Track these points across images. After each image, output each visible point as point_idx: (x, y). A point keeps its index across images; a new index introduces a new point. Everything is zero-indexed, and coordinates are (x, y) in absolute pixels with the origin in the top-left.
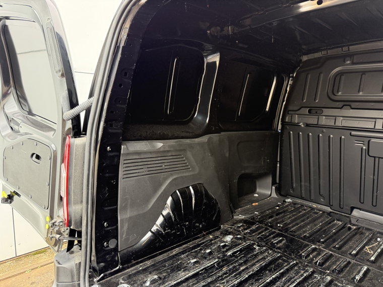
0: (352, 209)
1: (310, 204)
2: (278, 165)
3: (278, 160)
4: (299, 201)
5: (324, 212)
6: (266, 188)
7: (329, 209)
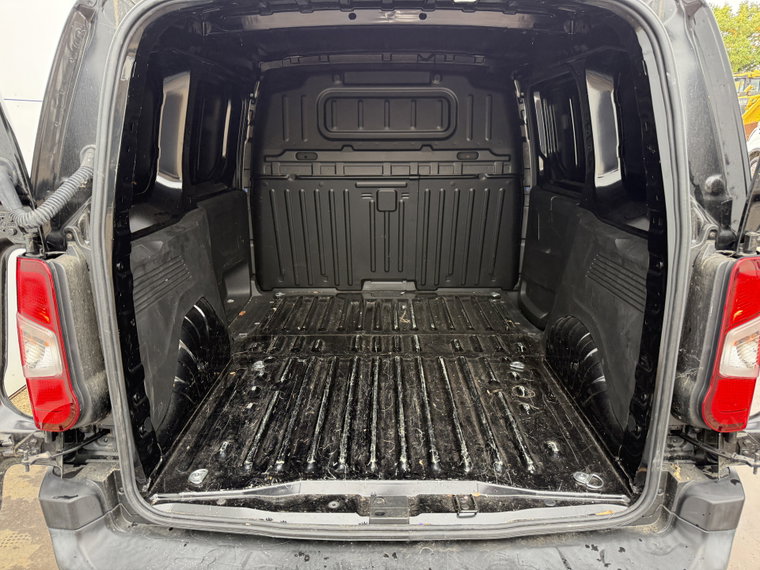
0: (363, 282)
1: (309, 291)
2: (252, 245)
3: (251, 237)
4: (293, 291)
5: (332, 297)
6: (241, 286)
7: (334, 291)
